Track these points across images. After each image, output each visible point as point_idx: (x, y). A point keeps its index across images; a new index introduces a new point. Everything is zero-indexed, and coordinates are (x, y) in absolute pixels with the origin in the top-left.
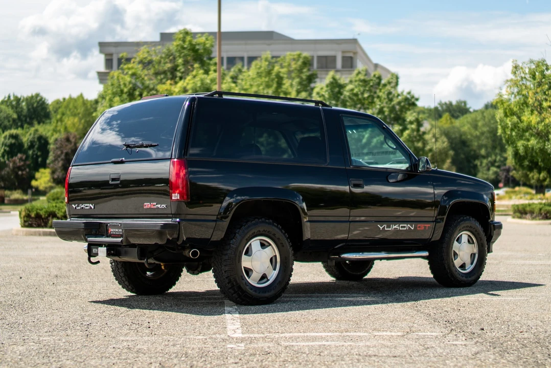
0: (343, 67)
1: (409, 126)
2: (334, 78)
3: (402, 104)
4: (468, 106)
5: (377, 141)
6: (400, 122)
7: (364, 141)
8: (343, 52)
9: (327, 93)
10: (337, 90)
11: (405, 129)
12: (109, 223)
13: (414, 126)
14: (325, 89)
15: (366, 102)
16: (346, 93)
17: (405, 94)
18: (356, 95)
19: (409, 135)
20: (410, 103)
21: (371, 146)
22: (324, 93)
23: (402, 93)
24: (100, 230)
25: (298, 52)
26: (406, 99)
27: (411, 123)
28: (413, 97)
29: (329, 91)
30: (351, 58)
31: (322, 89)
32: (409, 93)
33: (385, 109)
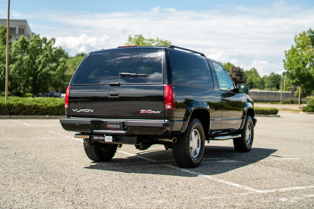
0: (19, 33)
1: (60, 64)
2: (23, 38)
3: (57, 53)
4: (69, 55)
5: (46, 70)
6: (56, 61)
7: (39, 70)
8: (19, 26)
9: (20, 46)
10: (25, 44)
11: (58, 65)
12: (108, 121)
13: (63, 64)
14: (19, 43)
15: (39, 51)
16: (30, 47)
17: (58, 48)
18: (34, 47)
19: (61, 68)
20: (60, 53)
21: (42, 73)
22: (18, 46)
23: (57, 47)
24: (100, 125)
25: (3, 25)
26: (59, 51)
27: (61, 62)
28: (62, 50)
29: (21, 45)
30: (23, 29)
31: (17, 43)
32: (60, 48)
33: (49, 55)
